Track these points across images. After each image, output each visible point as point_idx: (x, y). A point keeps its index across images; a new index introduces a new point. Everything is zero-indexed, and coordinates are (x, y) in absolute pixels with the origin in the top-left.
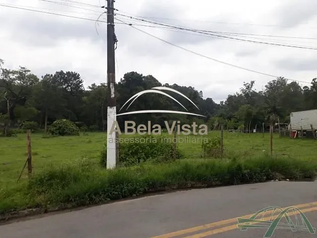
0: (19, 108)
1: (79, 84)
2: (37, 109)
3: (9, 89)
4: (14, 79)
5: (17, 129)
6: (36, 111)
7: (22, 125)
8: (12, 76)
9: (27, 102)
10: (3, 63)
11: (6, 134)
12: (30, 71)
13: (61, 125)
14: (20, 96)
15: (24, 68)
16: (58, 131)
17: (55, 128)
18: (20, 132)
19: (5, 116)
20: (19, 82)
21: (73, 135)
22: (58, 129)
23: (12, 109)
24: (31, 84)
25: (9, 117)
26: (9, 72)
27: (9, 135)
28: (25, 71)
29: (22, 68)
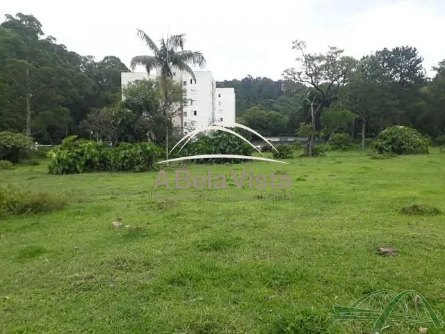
1: (415, 65)
2: (353, 112)
8: (318, 64)
10: (305, 46)
11: (310, 152)
12: (342, 51)
13: (395, 137)
14: (329, 94)
15: (334, 48)
16: (390, 146)
17: (384, 143)
18: (327, 150)
19: (309, 126)
21: (418, 153)
22: (389, 144)
23: (317, 116)
25: (314, 129)
26: (313, 59)
27: (315, 153)
28: (336, 53)
29: (331, 48)
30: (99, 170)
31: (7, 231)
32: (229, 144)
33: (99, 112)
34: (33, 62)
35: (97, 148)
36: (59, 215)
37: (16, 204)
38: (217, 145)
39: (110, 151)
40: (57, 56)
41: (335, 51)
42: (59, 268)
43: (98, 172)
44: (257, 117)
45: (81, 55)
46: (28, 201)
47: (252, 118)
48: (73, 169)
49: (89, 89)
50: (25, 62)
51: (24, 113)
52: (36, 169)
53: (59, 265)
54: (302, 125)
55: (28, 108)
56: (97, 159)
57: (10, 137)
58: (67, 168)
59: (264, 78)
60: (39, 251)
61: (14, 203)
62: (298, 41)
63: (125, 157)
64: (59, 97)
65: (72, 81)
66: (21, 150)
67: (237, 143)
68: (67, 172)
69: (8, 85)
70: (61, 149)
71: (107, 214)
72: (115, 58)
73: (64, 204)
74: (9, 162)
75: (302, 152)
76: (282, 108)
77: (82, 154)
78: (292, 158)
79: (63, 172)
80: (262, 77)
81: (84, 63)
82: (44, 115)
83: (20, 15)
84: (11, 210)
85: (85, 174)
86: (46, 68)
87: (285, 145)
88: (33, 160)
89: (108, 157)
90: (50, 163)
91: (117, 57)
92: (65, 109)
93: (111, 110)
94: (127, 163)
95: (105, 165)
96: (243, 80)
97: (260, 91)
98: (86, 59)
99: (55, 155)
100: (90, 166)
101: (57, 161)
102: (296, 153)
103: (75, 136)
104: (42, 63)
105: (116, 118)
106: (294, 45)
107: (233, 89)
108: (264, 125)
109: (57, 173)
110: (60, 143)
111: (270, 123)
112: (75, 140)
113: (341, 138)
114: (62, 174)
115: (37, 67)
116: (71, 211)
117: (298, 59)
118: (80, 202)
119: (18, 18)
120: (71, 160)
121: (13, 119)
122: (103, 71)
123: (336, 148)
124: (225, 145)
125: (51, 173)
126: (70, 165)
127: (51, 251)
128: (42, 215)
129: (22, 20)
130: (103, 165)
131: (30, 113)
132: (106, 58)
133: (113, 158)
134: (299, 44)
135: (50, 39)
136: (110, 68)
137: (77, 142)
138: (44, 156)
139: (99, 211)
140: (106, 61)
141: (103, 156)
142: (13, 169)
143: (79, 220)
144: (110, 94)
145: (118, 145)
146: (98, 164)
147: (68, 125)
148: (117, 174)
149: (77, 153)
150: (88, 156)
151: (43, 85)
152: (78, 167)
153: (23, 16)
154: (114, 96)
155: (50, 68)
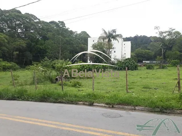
0: (169, 52)
2: (179, 52)
3: (163, 42)
4: (166, 36)
5: (167, 65)
6: (179, 53)
7: (170, 62)
8: (164, 35)
9: (174, 49)
10: (160, 28)
11: (161, 67)
14: (169, 45)
15: (171, 28)
18: (169, 66)
19: (161, 57)
20: (169, 37)
23: (164, 54)
24: (176, 37)
25: (163, 58)
26: (163, 33)
27: (163, 68)
28: (172, 30)
29: (170, 29)
32: (130, 64)
38: (125, 64)
41: (171, 29)
44: (140, 53)
47: (138, 53)
54: (158, 57)
55: (60, 51)
59: (144, 36)
62: (157, 26)
67: (132, 63)
72: (85, 32)
75: (158, 67)
76: (152, 48)
78: (153, 69)
80: (143, 36)
82: (66, 54)
83: (59, 21)
86: (67, 38)
87: (151, 64)
96: (134, 37)
97: (142, 41)
98: (74, 33)
102: (156, 67)
104: (65, 37)
106: (155, 28)
107: (130, 42)
108: (143, 56)
111: (146, 55)
113: (175, 62)
115: (64, 39)
117: (156, 33)
122: (80, 37)
123: (173, 66)
124: (128, 64)
131: (60, 53)
132: (82, 32)
134: (157, 28)
135: (68, 29)
136: (83, 36)
153: (60, 22)
154: (84, 46)
155: (68, 38)
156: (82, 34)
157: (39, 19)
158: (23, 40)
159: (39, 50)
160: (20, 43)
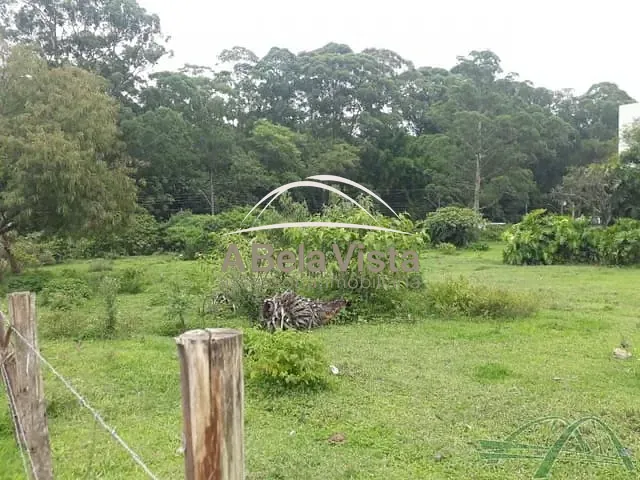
30: (578, 261)
31: (459, 336)
33: (582, 172)
34: (486, 112)
35: (576, 227)
36: (526, 324)
37: (470, 302)
39: (597, 232)
40: (520, 98)
42: (534, 404)
43: (576, 264)
45: (554, 90)
46: (484, 299)
48: (537, 258)
49: (564, 139)
50: (478, 113)
51: (472, 182)
52: (485, 255)
53: (533, 399)
55: (478, 174)
56: (575, 244)
57: (455, 213)
58: (529, 256)
60: (503, 373)
61: (466, 301)
63: (625, 242)
64: (519, 155)
65: (539, 130)
66: (466, 230)
68: (529, 262)
69: (455, 146)
70: (521, 229)
71: (602, 334)
72: (608, 84)
73: (531, 310)
74: (452, 246)
77: (552, 237)
79: (523, 262)
81: (556, 101)
82: (497, 182)
83: (473, 53)
84: (462, 309)
85: (556, 267)
86: (504, 117)
88: (482, 243)
89: (594, 242)
90: (506, 249)
91: (611, 82)
92: (526, 171)
93: (603, 167)
94: (629, 253)
95: (588, 255)
98: (560, 95)
99: (512, 238)
100: (563, 255)
101: (515, 246)
103: (543, 211)
104: (498, 112)
105: (610, 180)
109: (515, 263)
110: (520, 220)
112: (542, 215)
114: (522, 265)
115: (492, 118)
116: (542, 322)
118: (554, 308)
119: (472, 58)
120: (535, 246)
121: (458, 190)
122: (588, 108)
125: (506, 261)
126: (533, 251)
127: (520, 376)
128: (502, 321)
129: (476, 60)
130: (584, 254)
131: (479, 180)
132: (594, 87)
133: (604, 243)
135: (510, 77)
136: (599, 102)
137: (546, 218)
138: (494, 238)
139: (587, 328)
140: (594, 92)
141: (584, 240)
142: (458, 255)
143: (557, 336)
144: (597, 142)
145: (612, 223)
146: (577, 253)
147: (530, 194)
148: (610, 270)
149: (544, 234)
150: (562, 240)
151: (499, 141)
152: (545, 255)
153: (478, 53)
154: (605, 145)
155: (508, 116)
156: (593, 97)
157: (409, 63)
158: (346, 145)
159: (404, 173)
160: (339, 155)
